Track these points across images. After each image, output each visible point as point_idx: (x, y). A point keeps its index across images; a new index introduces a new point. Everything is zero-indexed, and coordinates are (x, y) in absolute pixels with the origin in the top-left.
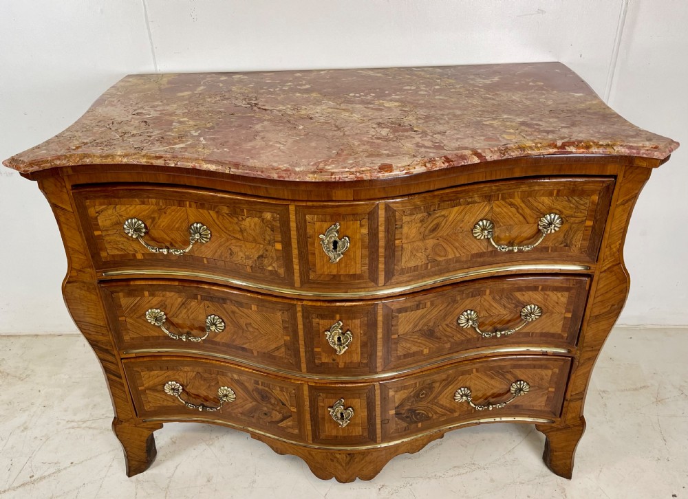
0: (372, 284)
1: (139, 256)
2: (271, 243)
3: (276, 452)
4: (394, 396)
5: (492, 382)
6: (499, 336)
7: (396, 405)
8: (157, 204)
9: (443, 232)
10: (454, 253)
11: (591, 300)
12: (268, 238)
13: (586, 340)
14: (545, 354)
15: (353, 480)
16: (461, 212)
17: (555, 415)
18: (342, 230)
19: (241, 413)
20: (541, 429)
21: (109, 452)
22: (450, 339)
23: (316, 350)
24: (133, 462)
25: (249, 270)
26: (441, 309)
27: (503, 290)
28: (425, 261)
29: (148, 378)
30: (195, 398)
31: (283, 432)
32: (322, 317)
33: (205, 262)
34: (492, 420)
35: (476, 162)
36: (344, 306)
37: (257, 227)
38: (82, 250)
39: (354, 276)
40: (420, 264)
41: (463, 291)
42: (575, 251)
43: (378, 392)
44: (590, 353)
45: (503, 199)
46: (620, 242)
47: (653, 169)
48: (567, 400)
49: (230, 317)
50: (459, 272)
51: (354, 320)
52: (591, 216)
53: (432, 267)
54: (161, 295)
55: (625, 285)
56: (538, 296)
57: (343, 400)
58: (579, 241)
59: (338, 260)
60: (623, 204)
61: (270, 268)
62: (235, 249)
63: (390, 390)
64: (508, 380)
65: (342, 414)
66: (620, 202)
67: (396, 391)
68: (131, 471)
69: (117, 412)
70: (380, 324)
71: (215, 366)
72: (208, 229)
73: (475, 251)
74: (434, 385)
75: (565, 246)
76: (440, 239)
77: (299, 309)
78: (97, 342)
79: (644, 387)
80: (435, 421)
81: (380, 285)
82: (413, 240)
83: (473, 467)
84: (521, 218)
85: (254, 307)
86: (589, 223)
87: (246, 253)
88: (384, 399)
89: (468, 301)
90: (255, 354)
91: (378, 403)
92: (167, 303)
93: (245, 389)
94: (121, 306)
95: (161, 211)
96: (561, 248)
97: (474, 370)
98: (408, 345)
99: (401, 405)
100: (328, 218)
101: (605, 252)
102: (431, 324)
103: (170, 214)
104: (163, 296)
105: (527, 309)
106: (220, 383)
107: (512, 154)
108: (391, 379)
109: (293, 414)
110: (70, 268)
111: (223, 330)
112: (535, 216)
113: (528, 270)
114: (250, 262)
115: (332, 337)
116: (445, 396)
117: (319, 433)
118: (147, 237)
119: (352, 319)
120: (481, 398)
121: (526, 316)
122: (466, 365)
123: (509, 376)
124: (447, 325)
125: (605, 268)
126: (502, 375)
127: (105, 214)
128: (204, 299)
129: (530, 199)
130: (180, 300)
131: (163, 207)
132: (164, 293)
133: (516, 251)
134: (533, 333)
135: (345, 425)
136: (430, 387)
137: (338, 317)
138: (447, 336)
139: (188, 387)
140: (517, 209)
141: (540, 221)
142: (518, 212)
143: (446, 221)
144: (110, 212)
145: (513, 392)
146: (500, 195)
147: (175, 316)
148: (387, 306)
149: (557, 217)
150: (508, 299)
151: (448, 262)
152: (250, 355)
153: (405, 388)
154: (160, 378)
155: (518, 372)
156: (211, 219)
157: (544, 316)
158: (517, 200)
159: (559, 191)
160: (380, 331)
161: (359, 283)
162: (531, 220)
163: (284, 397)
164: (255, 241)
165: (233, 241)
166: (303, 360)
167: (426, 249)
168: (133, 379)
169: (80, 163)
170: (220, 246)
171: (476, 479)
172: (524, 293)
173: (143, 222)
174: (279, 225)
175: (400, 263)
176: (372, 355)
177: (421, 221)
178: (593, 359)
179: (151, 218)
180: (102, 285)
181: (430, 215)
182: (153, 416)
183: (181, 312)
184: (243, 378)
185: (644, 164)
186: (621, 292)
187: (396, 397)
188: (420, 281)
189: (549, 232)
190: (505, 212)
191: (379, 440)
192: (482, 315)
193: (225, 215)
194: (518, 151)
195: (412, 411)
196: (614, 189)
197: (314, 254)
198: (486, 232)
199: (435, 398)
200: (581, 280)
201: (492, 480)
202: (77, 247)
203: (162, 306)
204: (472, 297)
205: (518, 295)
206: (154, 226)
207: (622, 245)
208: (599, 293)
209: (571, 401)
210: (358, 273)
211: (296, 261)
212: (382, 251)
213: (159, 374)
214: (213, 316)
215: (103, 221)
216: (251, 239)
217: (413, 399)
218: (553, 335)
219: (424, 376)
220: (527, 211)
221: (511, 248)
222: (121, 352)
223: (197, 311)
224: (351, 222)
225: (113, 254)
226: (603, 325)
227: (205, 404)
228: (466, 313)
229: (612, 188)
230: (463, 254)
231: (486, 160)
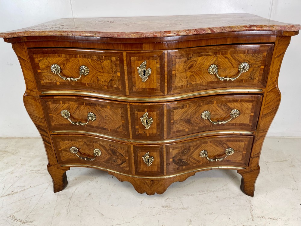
0: (162, 94)
1: (58, 83)
2: (115, 73)
3: (119, 180)
4: (172, 152)
5: (217, 148)
6: (220, 124)
7: (173, 156)
8: (66, 57)
9: (195, 69)
10: (200, 81)
11: (263, 107)
12: (114, 70)
13: (260, 127)
14: (241, 135)
15: (154, 194)
16: (203, 60)
17: (246, 165)
18: (148, 65)
19: (104, 162)
20: (240, 172)
21: (47, 183)
22: (198, 125)
23: (137, 127)
24: (56, 186)
25: (106, 87)
26: (193, 109)
27: (222, 102)
28: (186, 83)
29: (63, 145)
30: (84, 155)
31: (122, 170)
32: (139, 110)
33: (87, 85)
34: (217, 168)
35: (210, 33)
36: (149, 105)
37: (109, 65)
38: (32, 80)
39: (153, 89)
40: (184, 84)
41: (204, 101)
42: (256, 81)
43: (165, 149)
44: (262, 133)
45: (222, 54)
46: (276, 77)
47: (292, 37)
48: (251, 158)
49: (98, 113)
50: (202, 91)
51: (153, 112)
52: (263, 63)
53: (189, 87)
54: (68, 103)
55: (279, 98)
56: (238, 105)
57: (149, 153)
58: (258, 77)
59: (146, 80)
60: (278, 57)
61: (115, 86)
62: (99, 77)
63: (170, 149)
64: (225, 147)
65: (148, 160)
66: (276, 56)
67: (173, 150)
68: (56, 190)
69: (49, 161)
70: (165, 114)
71: (92, 139)
72: (88, 68)
73: (209, 81)
75: (251, 79)
76: (193, 72)
77: (128, 106)
78: (40, 126)
79: (285, 160)
80: (191, 166)
81: (165, 94)
82: (181, 72)
83: (209, 191)
84: (231, 65)
85: (108, 107)
86: (262, 67)
87: (105, 79)
88: (168, 153)
89: (206, 106)
90: (110, 130)
91: (165, 155)
92: (70, 107)
93: (105, 149)
94: (50, 108)
95: (67, 60)
96: (249, 80)
97: (209, 142)
98: (179, 126)
99: (175, 156)
100: (141, 58)
101: (269, 82)
102: (189, 116)
103: (71, 62)
104: (69, 104)
105: (233, 111)
106: (95, 147)
107: (226, 30)
108: (170, 143)
109: (126, 160)
110: (27, 89)
111: (95, 120)
112: (237, 64)
113: (234, 92)
114: (106, 84)
115: (143, 120)
116: (196, 154)
117: (138, 169)
118: (61, 74)
119: (152, 112)
120: (212, 156)
121: (233, 115)
122: (205, 139)
123: (225, 145)
124: (196, 117)
125: (269, 90)
126: (222, 145)
127: (42, 62)
128: (87, 104)
129: (235, 55)
130: (76, 105)
131: (68, 58)
132: (69, 102)
133: (228, 80)
134: (236, 124)
135: (150, 165)
136: (189, 149)
137: (146, 110)
138: (196, 123)
139: (80, 150)
140: (229, 60)
141: (239, 66)
142: (229, 61)
143: (196, 64)
144: (45, 61)
145: (226, 153)
146: (221, 52)
147: (74, 113)
148: (169, 106)
149: (247, 64)
150: (224, 106)
151: (197, 85)
152: (107, 131)
153: (177, 148)
154: (68, 145)
155: (229, 144)
156: (89, 62)
157: (241, 115)
158: (229, 56)
159: (248, 51)
160: (165, 118)
161: (156, 93)
162: (235, 66)
163: (122, 152)
164: (108, 72)
165: (99, 73)
166: (131, 132)
167: (186, 77)
168: (56, 145)
169: (30, 35)
170: (93, 76)
171: (210, 196)
172: (232, 103)
173: (60, 66)
174: (119, 63)
175: (174, 83)
176: (162, 130)
177: (184, 63)
178: (263, 136)
179: (63, 64)
180: (41, 98)
181: (188, 59)
182: (65, 164)
183: (76, 112)
184: (105, 144)
185: (288, 34)
186: (277, 101)
187: (174, 152)
188: (184, 94)
189: (243, 72)
190: (223, 61)
191: (165, 173)
192: (212, 114)
193: (95, 60)
194: (229, 29)
195: (180, 160)
196: (274, 49)
197: (135, 77)
198: (214, 70)
199: (191, 154)
200: (258, 97)
201: (217, 197)
202: (30, 79)
203: (68, 108)
204: (208, 104)
205: (229, 104)
206: (64, 68)
207: (277, 78)
208: (267, 103)
209: (254, 158)
210: (155, 87)
211: (127, 81)
212: (166, 76)
213: (68, 143)
214: (90, 113)
215: (42, 65)
216: (106, 71)
217: (181, 154)
218: (245, 125)
219: (186, 143)
220: (233, 61)
221: (226, 79)
222: (51, 131)
223: (84, 111)
224: (152, 61)
225: (46, 82)
226: (268, 119)
227: (88, 157)
228: (205, 112)
229: (273, 48)
230: (204, 82)
231: (214, 32)
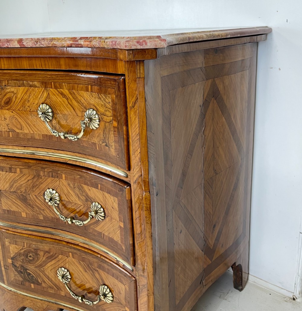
4: (9, 247)
5: (86, 275)
7: (12, 256)
9: (15, 107)
10: (29, 129)
14: (118, 264)
16: (26, 93)
22: (42, 211)
28: (6, 129)
35: (17, 47)
40: (3, 130)
41: (44, 169)
45: (56, 88)
52: (115, 116)
53: (13, 136)
56: (99, 194)
63: (6, 240)
64: (97, 279)
67: (10, 243)
74: (39, 252)
75: (106, 146)
76: (13, 111)
80: (45, 289)
84: (72, 110)
86: (115, 124)
89: (50, 180)
97: (70, 254)
98: (9, 203)
101: (133, 160)
102: (23, 190)
107: (42, 43)
112: (81, 110)
122: (64, 246)
124: (36, 196)
126: (92, 271)
129: (74, 91)
133: (63, 137)
136: (36, 253)
140: (67, 99)
142: (68, 103)
143: (16, 98)
149: (95, 112)
150: (79, 189)
151: (25, 135)
153: (16, 243)
155: (103, 275)
158: (66, 91)
159: (92, 87)
162: (79, 113)
167: (5, 119)
181: (2, 88)
190: (60, 101)
195: (24, 269)
199: (41, 266)
204: (53, 177)
205: (86, 188)
217: (23, 257)
219: (30, 239)
230: (35, 133)
231: (24, 45)
